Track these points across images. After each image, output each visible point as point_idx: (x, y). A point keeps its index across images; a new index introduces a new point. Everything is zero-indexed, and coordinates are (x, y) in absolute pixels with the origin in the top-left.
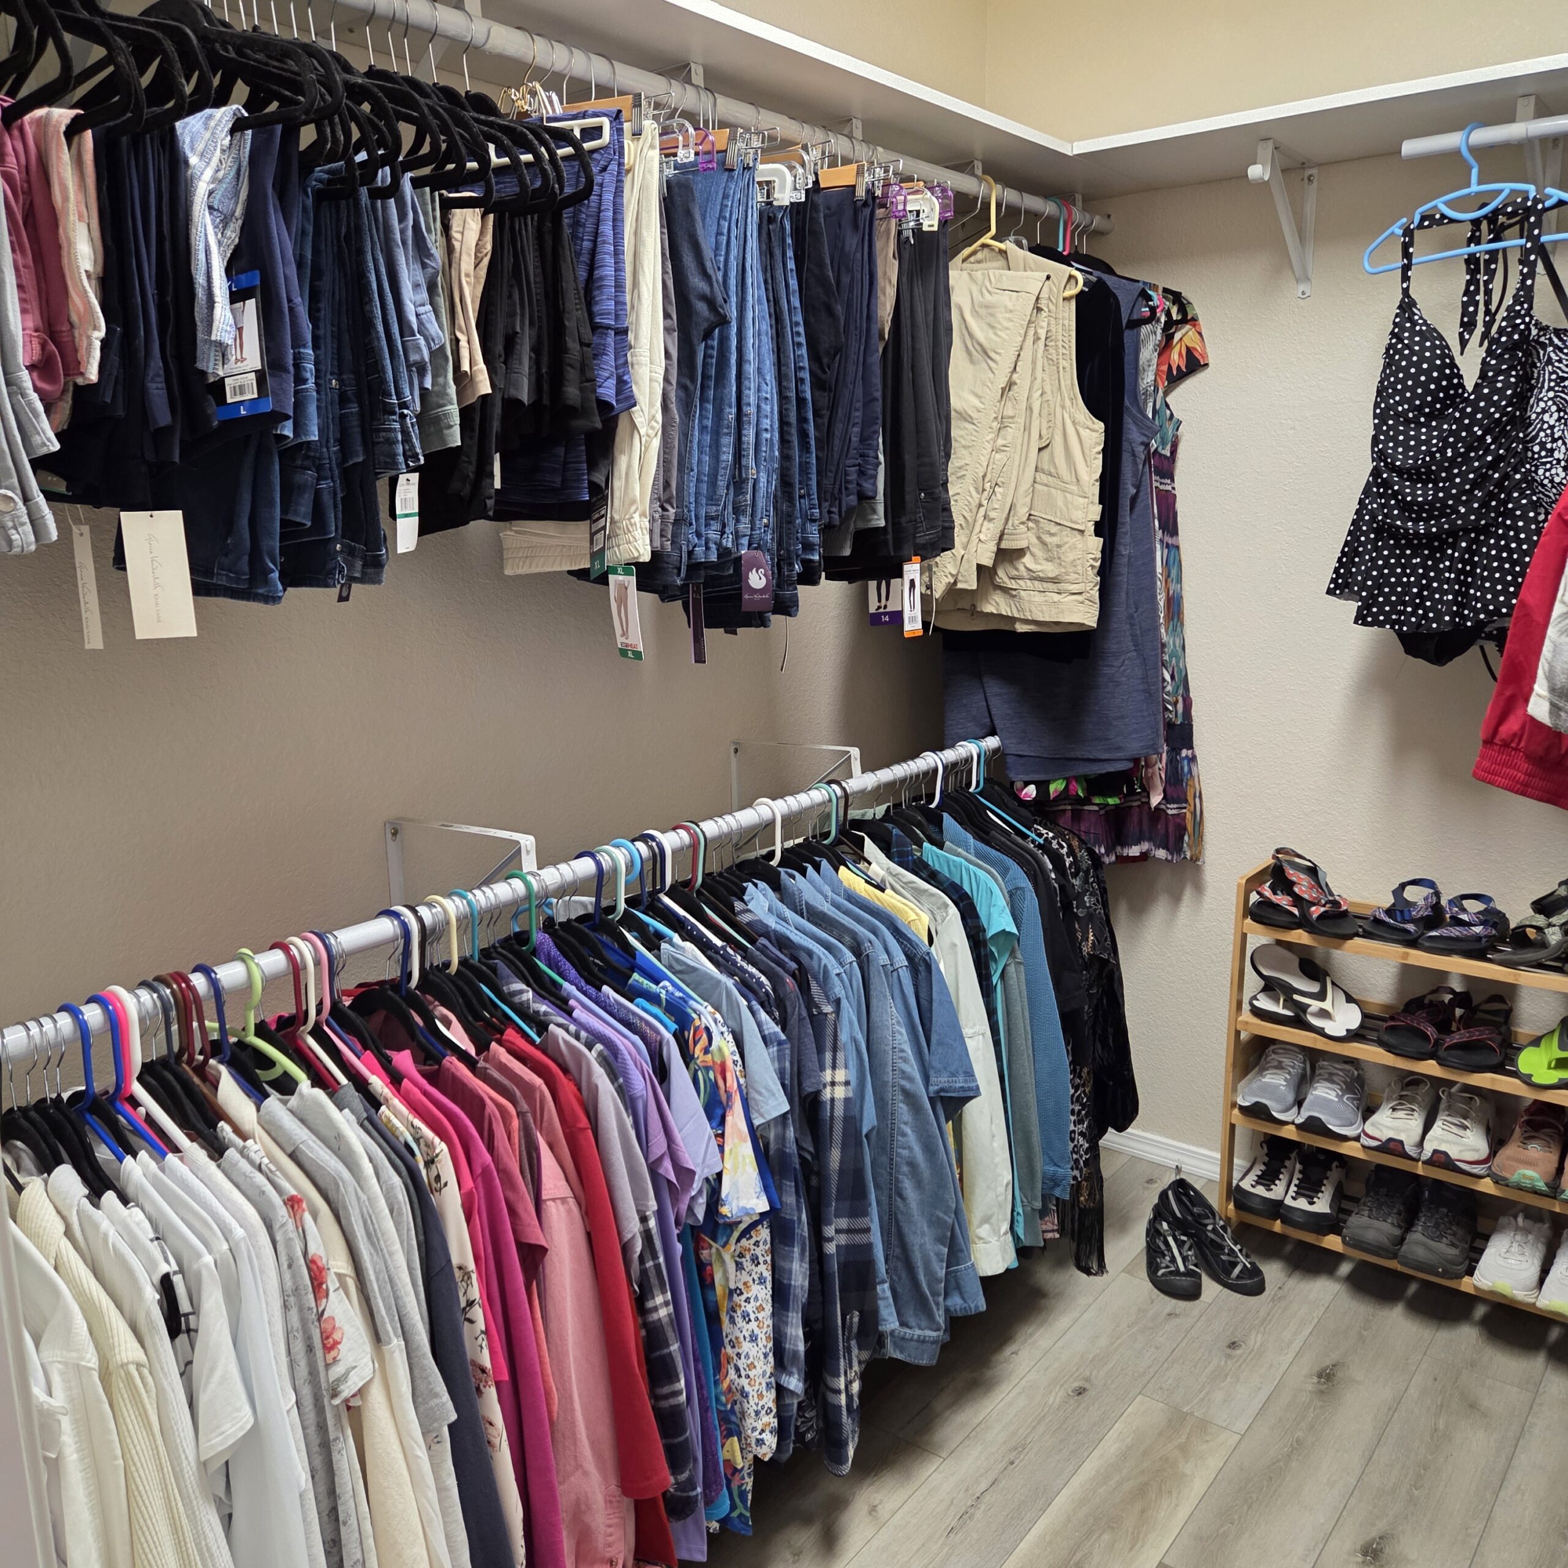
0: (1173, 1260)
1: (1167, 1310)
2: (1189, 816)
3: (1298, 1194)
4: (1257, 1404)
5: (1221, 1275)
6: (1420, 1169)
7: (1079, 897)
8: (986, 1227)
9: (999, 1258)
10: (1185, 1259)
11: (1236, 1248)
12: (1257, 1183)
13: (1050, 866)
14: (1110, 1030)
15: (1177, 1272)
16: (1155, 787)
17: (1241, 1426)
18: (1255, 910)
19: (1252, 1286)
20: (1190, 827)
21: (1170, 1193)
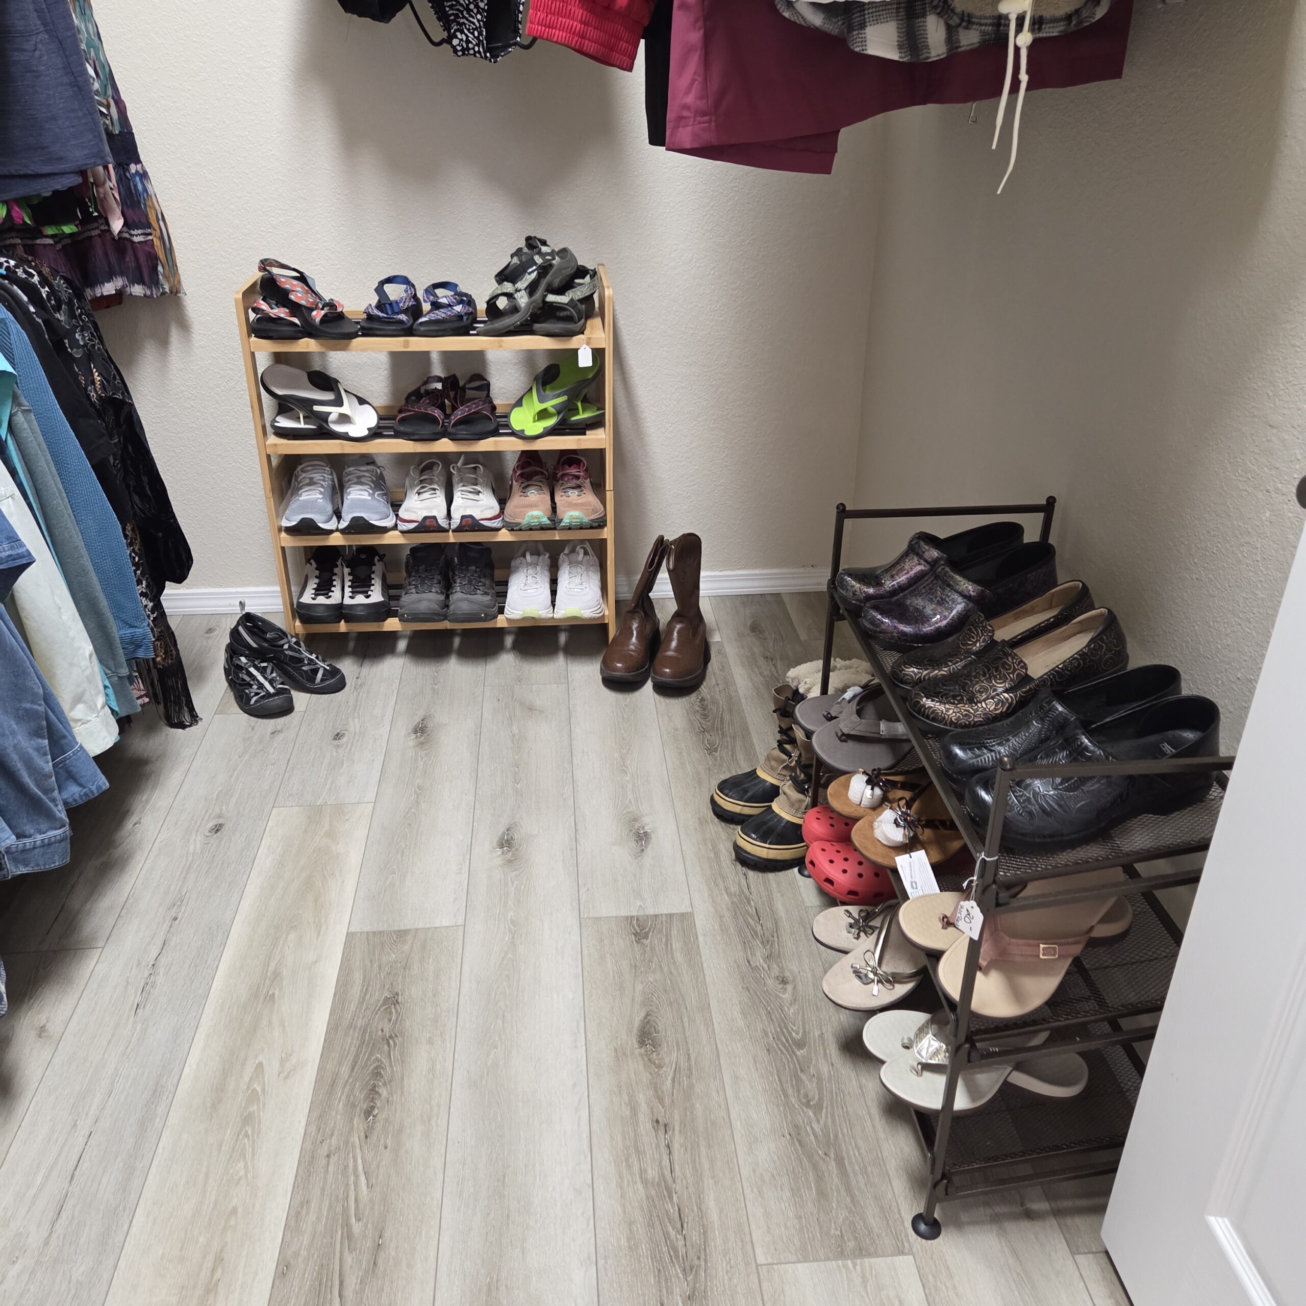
0: (261, 686)
1: (270, 731)
2: (157, 242)
3: (354, 593)
4: (376, 774)
5: (307, 684)
6: (452, 538)
7: (70, 334)
8: (81, 707)
9: (105, 733)
10: (271, 682)
11: (313, 657)
12: (316, 595)
13: (25, 299)
14: (145, 479)
15: (269, 695)
16: (112, 211)
17: (371, 796)
18: (256, 326)
19: (335, 682)
20: (161, 254)
21: (240, 629)
